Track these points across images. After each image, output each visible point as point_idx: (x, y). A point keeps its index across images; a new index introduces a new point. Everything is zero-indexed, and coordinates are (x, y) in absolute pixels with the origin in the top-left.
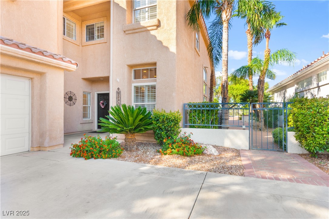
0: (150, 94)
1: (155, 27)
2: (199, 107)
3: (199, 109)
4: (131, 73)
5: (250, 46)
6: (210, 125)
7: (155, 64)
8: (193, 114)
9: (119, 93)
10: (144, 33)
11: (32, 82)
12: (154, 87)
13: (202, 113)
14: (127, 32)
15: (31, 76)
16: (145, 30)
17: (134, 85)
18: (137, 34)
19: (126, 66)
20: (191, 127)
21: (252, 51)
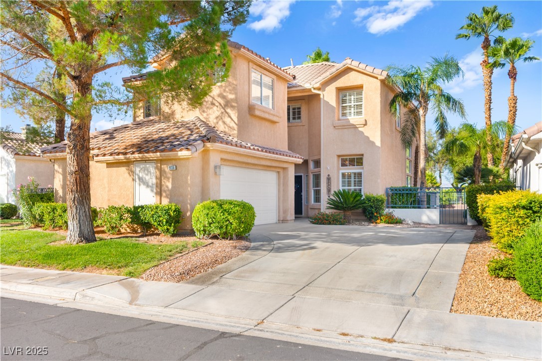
0: (357, 179)
1: (363, 126)
2: (400, 191)
3: (400, 192)
4: (339, 161)
5: (487, 87)
6: (410, 206)
7: (363, 155)
8: (395, 197)
9: (329, 179)
10: (353, 130)
11: (278, 174)
12: (360, 174)
13: (403, 195)
14: (337, 128)
15: (279, 170)
16: (354, 127)
17: (341, 172)
18: (345, 130)
19: (336, 156)
20: (392, 207)
21: (490, 95)
